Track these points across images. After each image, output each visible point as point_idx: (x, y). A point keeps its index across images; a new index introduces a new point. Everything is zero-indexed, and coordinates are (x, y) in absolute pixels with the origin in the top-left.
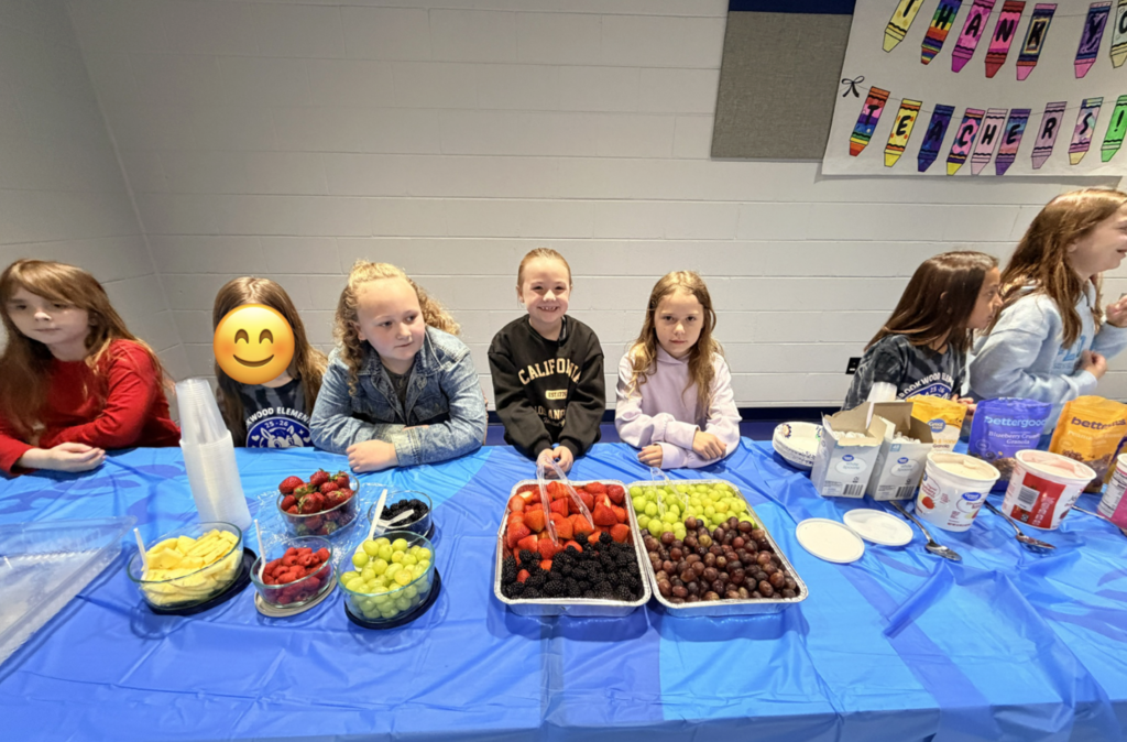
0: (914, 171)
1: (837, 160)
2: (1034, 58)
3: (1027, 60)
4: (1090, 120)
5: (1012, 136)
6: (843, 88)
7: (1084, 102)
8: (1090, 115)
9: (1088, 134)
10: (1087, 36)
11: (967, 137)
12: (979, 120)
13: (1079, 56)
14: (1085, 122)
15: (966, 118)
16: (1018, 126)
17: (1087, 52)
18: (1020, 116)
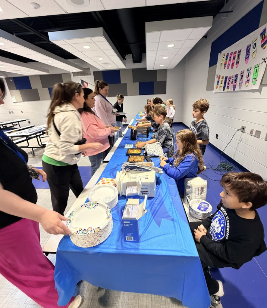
0: (223, 91)
1: (215, 90)
2: (238, 62)
3: (238, 63)
4: (249, 74)
5: (236, 81)
6: (216, 76)
7: (248, 70)
8: (249, 72)
9: (249, 78)
10: (247, 53)
11: (229, 83)
12: (231, 78)
13: (246, 58)
14: (248, 75)
15: (229, 78)
16: (236, 79)
17: (247, 57)
18: (237, 76)
